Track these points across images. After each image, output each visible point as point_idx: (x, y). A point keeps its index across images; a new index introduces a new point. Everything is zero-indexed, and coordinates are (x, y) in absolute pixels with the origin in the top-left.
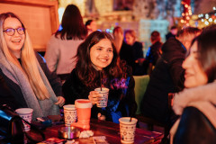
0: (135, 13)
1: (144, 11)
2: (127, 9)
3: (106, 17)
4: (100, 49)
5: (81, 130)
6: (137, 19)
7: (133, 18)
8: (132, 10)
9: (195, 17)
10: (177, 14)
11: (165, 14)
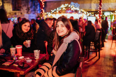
0: (22, 12)
1: (25, 11)
2: (18, 10)
3: (10, 13)
4: (25, 25)
5: (20, 56)
6: (23, 14)
7: (21, 13)
8: (21, 10)
9: (45, 13)
10: (39, 12)
11: (34, 12)
